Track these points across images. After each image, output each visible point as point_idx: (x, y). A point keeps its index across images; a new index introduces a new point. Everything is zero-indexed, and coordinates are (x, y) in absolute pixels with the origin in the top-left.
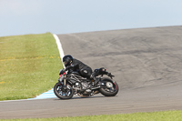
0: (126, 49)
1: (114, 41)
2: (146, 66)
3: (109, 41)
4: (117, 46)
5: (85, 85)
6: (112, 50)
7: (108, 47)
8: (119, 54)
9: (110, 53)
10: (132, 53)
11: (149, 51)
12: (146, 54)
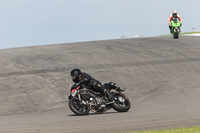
0: (31, 68)
1: (18, 60)
2: (53, 86)
3: (13, 60)
4: (21, 65)
5: (99, 100)
6: (16, 70)
7: (11, 67)
8: (24, 74)
9: (14, 73)
10: (38, 72)
11: (56, 70)
12: (52, 74)
